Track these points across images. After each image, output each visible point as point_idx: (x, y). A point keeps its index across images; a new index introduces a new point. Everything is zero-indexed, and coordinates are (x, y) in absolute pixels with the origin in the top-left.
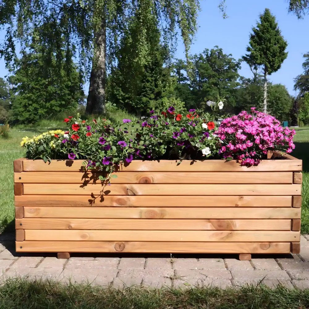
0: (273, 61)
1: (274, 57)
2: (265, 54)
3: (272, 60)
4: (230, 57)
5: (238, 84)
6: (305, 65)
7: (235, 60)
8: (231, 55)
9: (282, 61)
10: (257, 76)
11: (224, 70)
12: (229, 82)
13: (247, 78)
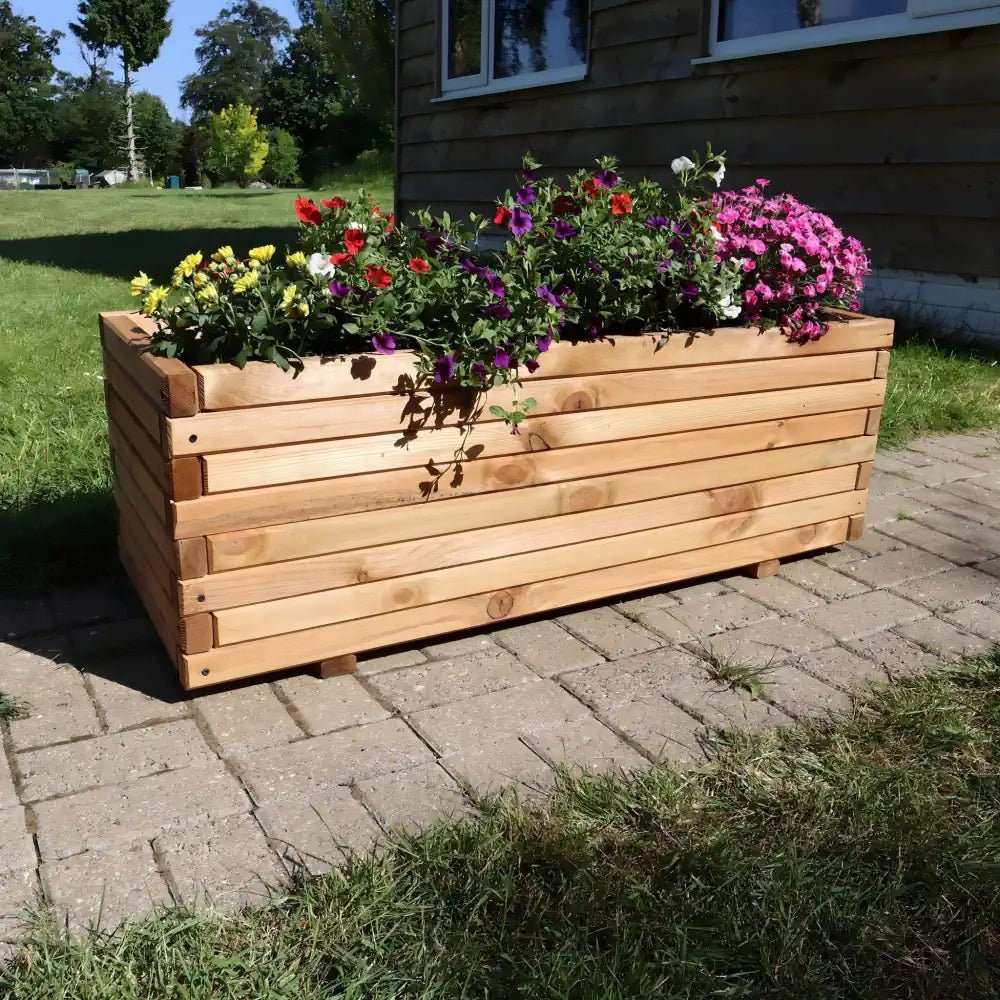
0: (141, 39)
1: (143, 31)
2: (122, 21)
3: (141, 36)
4: (30, 23)
5: (55, 90)
6: (200, 52)
7: (44, 32)
8: (31, 18)
9: (161, 40)
10: (98, 72)
11: (19, 54)
12: (35, 83)
13: (77, 76)
